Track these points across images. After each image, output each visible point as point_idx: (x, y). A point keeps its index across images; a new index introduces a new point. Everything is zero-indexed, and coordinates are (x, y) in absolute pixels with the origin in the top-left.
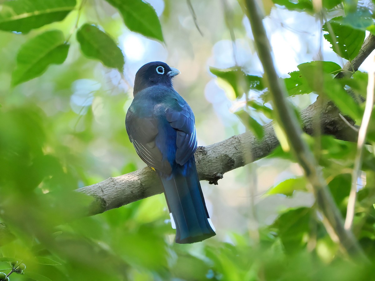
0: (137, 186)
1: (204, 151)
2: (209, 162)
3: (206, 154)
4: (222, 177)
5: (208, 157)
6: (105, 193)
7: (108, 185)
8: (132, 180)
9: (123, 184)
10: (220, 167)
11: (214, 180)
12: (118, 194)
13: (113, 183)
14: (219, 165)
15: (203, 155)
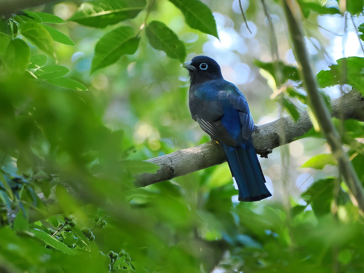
0: (200, 158)
1: (257, 130)
2: (261, 139)
3: (258, 132)
4: (271, 152)
5: (260, 135)
6: (173, 162)
7: (176, 156)
8: (196, 152)
9: (189, 156)
10: (270, 143)
11: (265, 154)
12: (184, 164)
13: (180, 155)
14: (269, 142)
15: (256, 133)
